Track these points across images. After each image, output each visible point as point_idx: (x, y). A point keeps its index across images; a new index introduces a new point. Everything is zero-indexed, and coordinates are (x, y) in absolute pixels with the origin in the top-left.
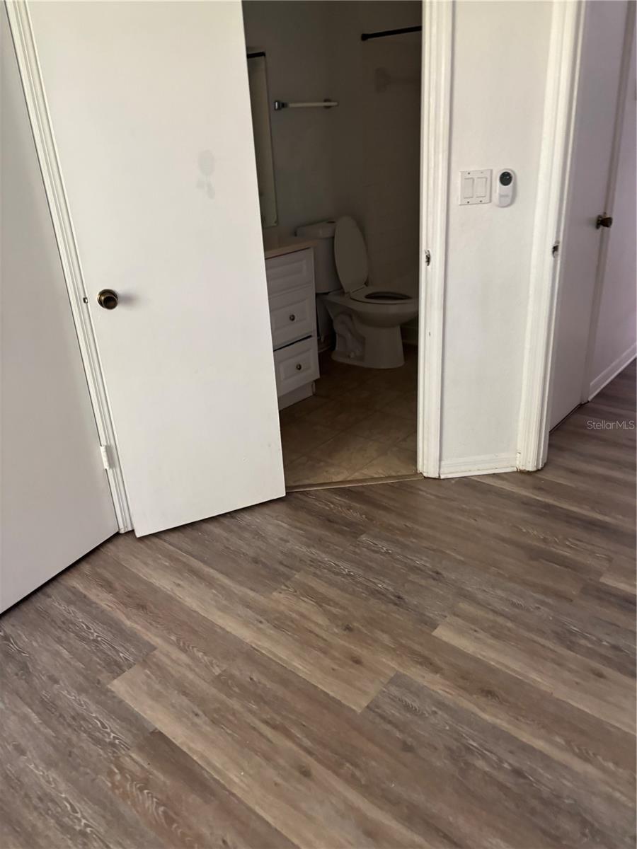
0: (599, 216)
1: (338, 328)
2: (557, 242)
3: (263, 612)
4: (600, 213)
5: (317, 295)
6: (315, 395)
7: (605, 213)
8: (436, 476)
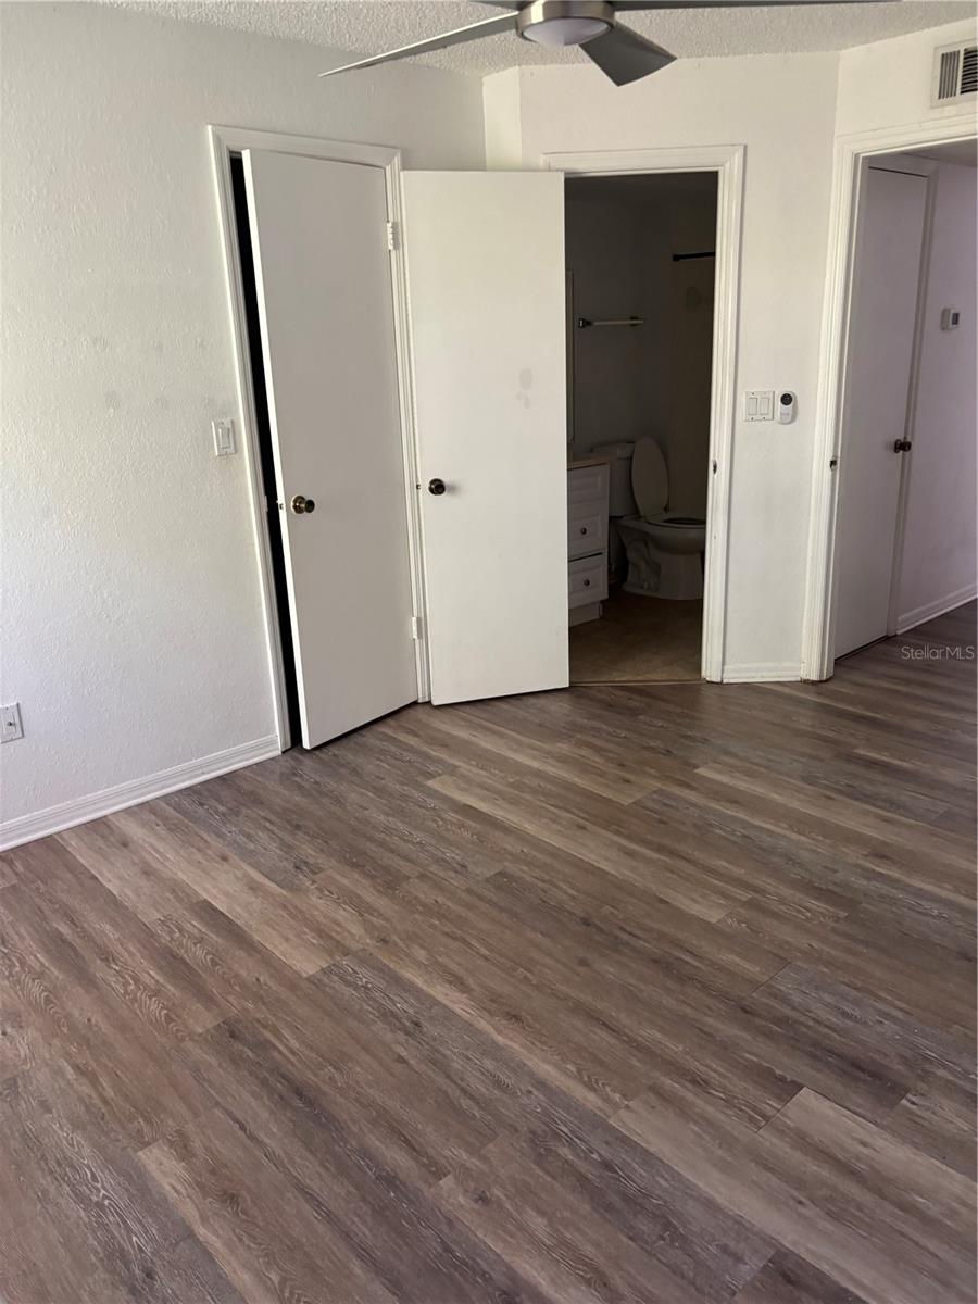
0: (897, 441)
1: (632, 556)
2: (835, 456)
3: (549, 753)
4: (900, 437)
5: (611, 519)
6: (601, 618)
7: (905, 438)
8: (718, 680)
